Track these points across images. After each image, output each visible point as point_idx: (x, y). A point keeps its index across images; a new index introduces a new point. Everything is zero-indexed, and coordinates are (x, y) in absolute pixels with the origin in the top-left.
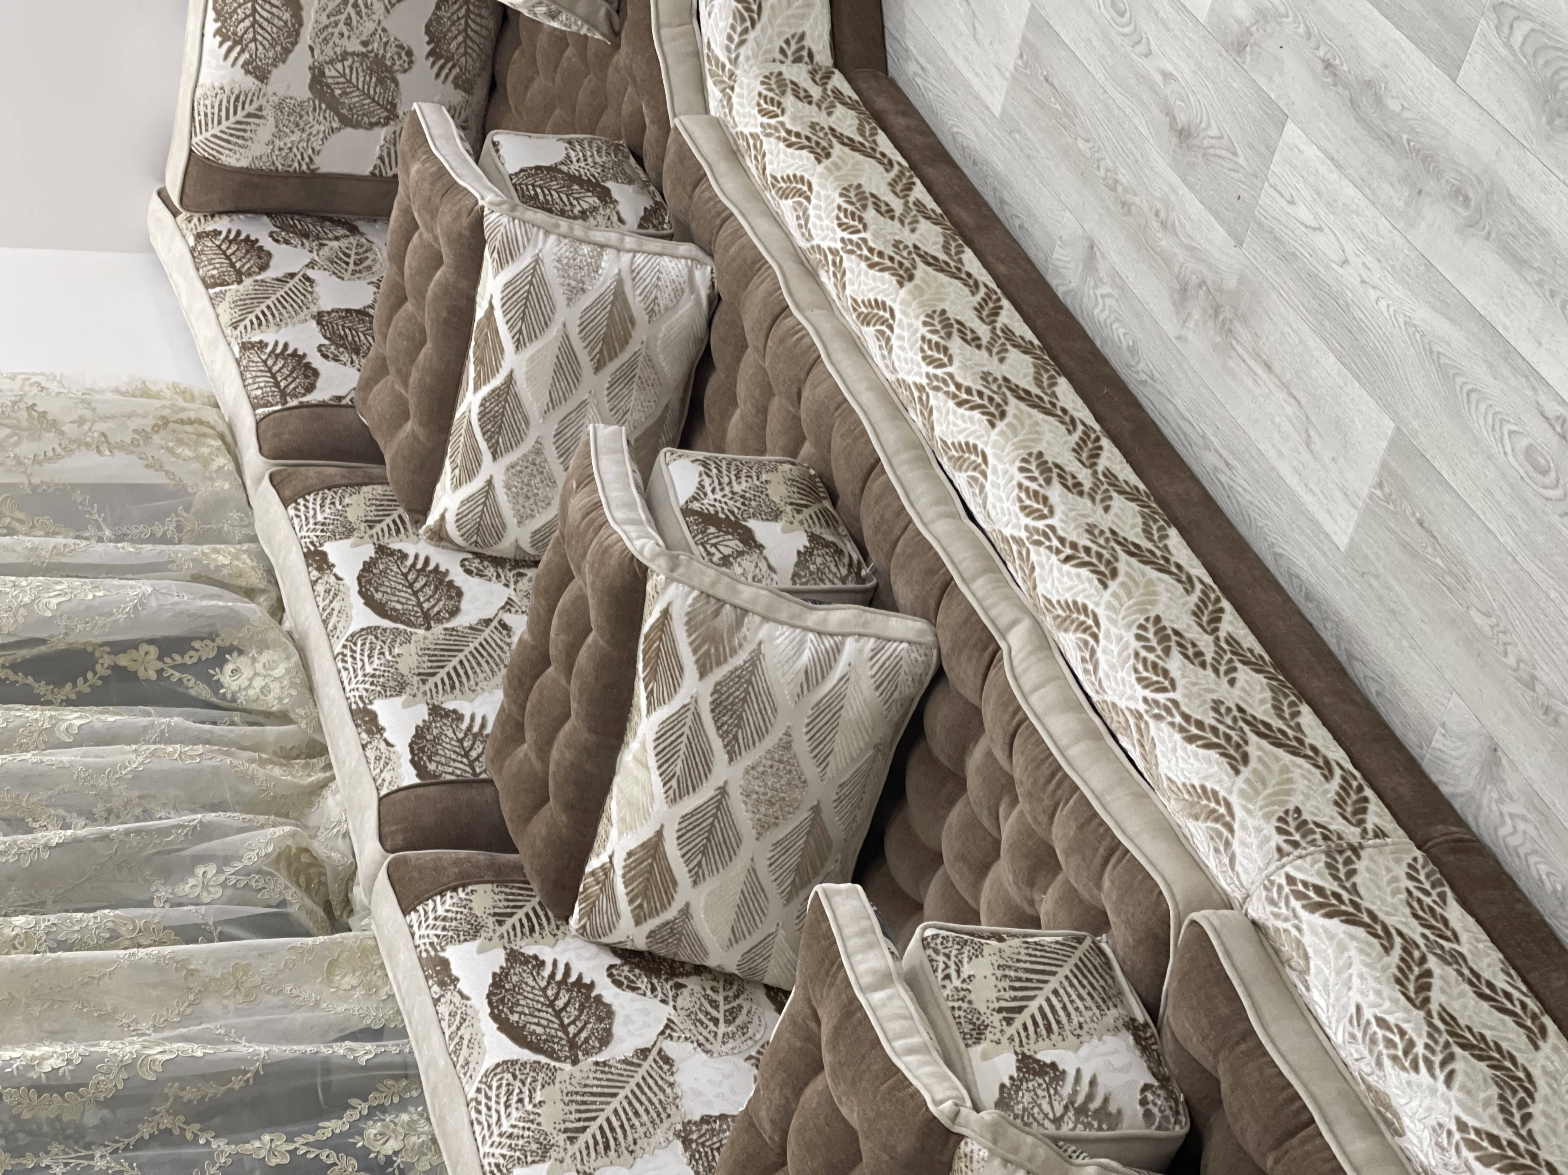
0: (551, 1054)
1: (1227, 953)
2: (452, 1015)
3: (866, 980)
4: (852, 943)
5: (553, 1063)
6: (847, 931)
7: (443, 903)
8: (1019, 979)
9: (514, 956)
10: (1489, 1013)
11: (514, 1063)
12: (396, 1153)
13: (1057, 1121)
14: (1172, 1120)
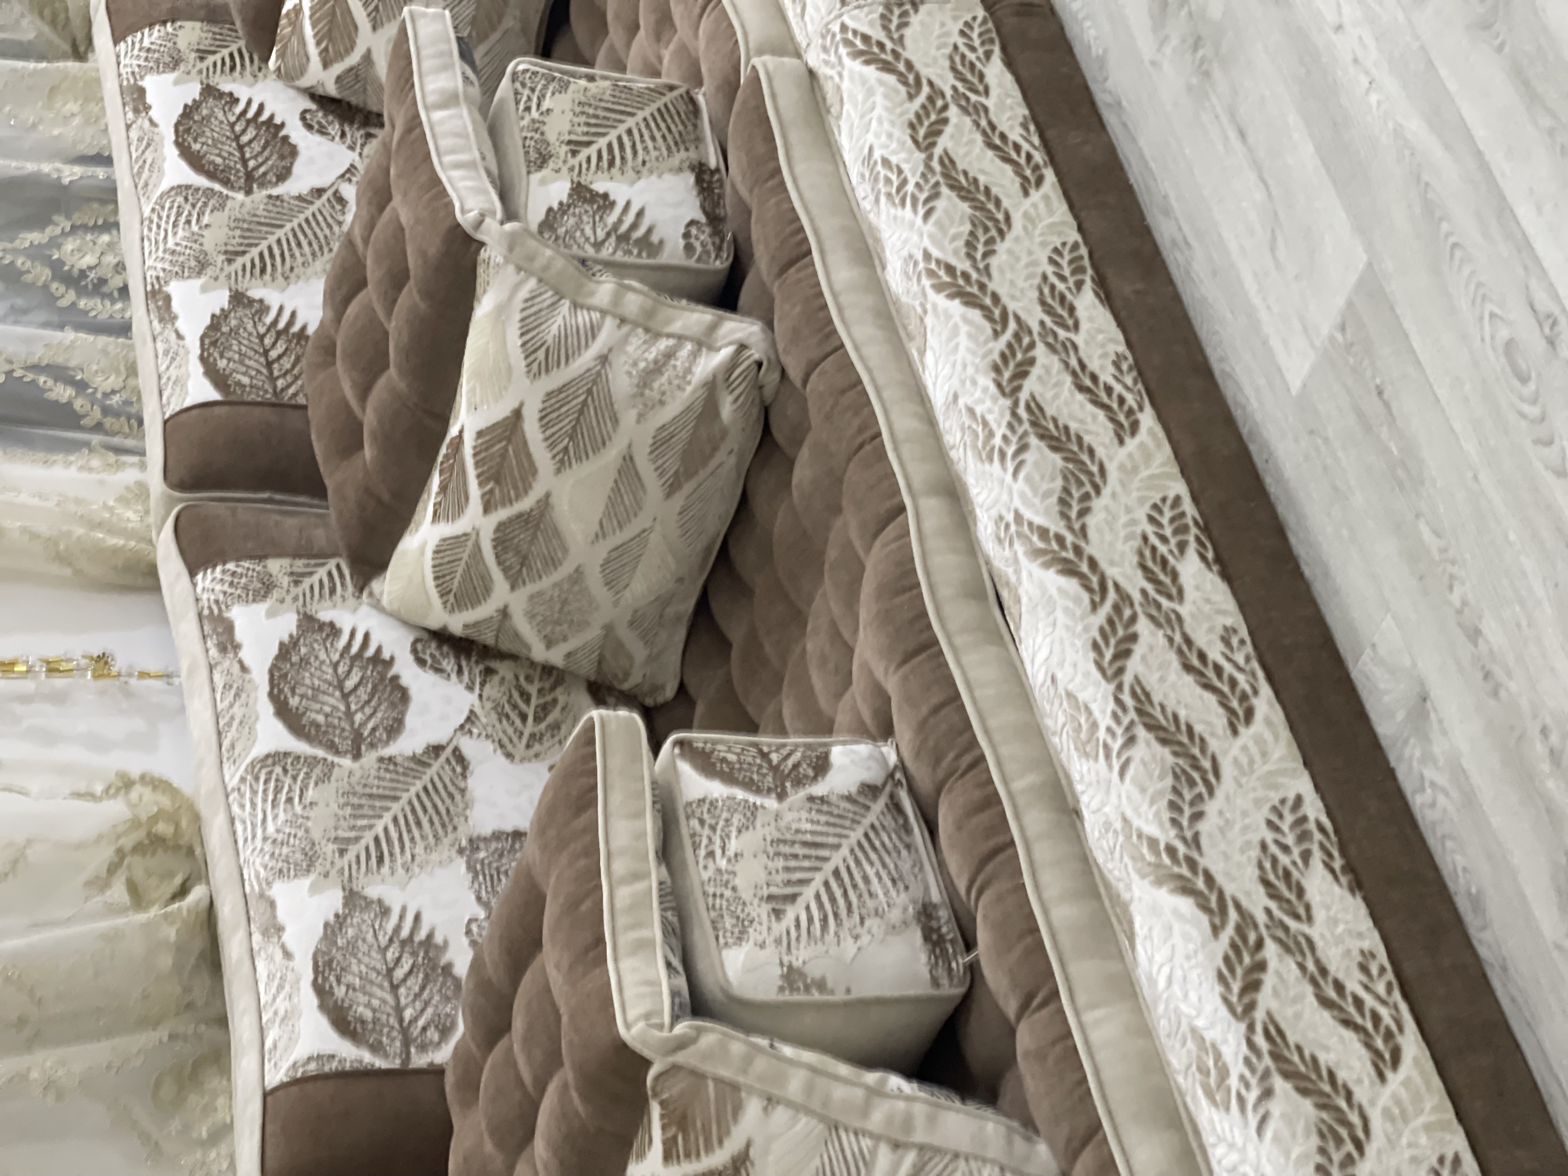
0: (226, 183)
1: (773, 96)
2: (140, 140)
3: (431, 99)
4: (427, 64)
5: (225, 192)
6: (424, 53)
7: (150, 35)
8: (596, 117)
9: (209, 91)
10: (992, 161)
11: (188, 187)
12: (91, 268)
13: (598, 245)
14: (713, 256)
